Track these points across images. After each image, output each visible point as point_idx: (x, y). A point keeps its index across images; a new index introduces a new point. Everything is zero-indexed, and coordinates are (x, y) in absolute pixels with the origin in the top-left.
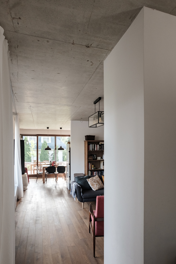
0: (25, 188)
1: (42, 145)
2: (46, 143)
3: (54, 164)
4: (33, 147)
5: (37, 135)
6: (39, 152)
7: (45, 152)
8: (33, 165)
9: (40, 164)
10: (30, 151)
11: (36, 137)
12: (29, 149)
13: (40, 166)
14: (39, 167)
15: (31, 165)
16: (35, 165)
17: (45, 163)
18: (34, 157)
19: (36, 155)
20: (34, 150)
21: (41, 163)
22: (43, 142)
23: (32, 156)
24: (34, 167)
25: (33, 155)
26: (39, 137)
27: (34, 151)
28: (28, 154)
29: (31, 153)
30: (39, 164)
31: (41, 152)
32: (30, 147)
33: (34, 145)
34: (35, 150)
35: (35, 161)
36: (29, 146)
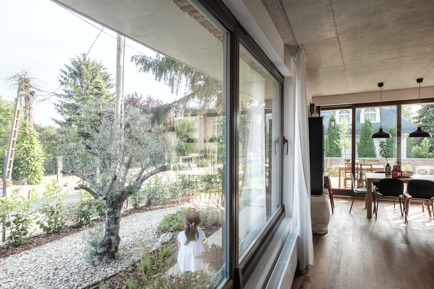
0: (323, 229)
1: (361, 127)
2: (370, 123)
3: (399, 174)
4: (346, 131)
5: (354, 107)
6: (357, 140)
7: (367, 140)
8: (343, 168)
9: (359, 167)
10: (339, 138)
11: (351, 110)
12: (338, 134)
13: (359, 172)
14: (357, 173)
15: (340, 169)
16: (348, 169)
17: (371, 165)
18: (347, 148)
19: (351, 146)
20: (346, 137)
21: (361, 165)
22: (364, 122)
23: (343, 148)
24: (346, 172)
25: (345, 145)
26: (357, 109)
27: (347, 139)
28: (336, 143)
29: (342, 141)
30: (356, 166)
31: (361, 140)
32: (339, 132)
33: (348, 128)
34: (348, 137)
35: (348, 161)
36: (338, 130)
